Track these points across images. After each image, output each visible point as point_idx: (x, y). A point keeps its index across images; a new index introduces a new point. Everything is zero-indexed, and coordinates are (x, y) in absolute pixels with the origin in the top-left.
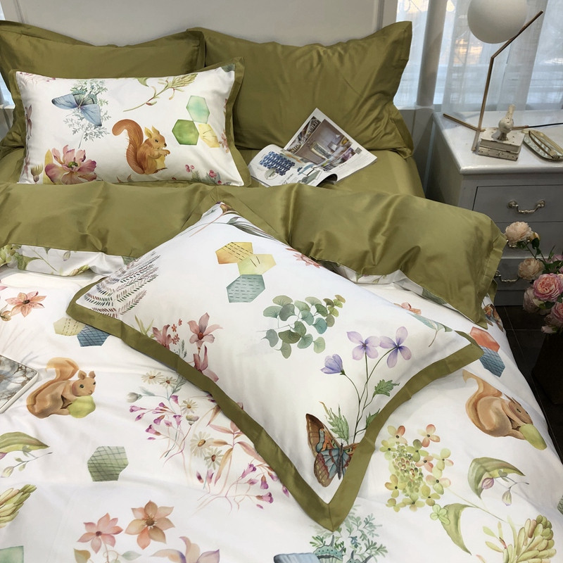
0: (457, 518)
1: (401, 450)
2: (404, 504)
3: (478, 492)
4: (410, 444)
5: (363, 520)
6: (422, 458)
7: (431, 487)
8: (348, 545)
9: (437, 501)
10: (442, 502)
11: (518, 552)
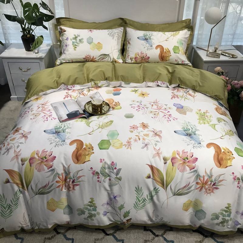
0: (215, 126)
1: (200, 114)
2: (202, 123)
3: (219, 123)
4: (203, 113)
5: (193, 125)
6: (206, 116)
7: (208, 120)
8: (190, 128)
9: (210, 123)
10: (211, 123)
11: (228, 133)
